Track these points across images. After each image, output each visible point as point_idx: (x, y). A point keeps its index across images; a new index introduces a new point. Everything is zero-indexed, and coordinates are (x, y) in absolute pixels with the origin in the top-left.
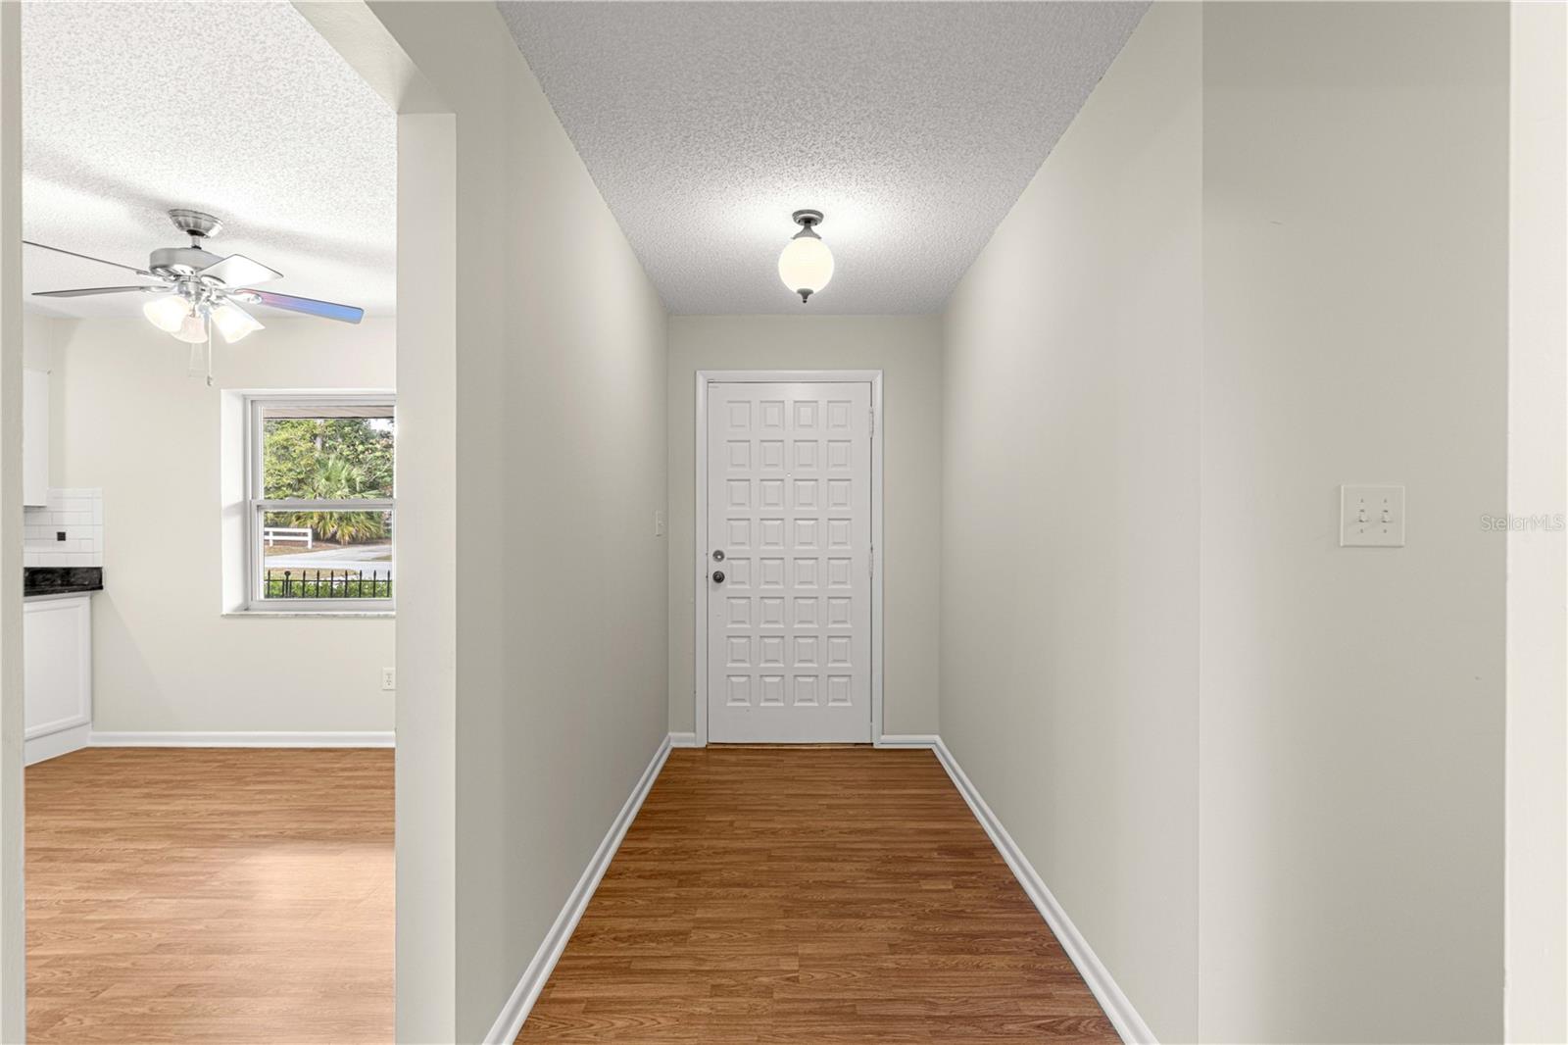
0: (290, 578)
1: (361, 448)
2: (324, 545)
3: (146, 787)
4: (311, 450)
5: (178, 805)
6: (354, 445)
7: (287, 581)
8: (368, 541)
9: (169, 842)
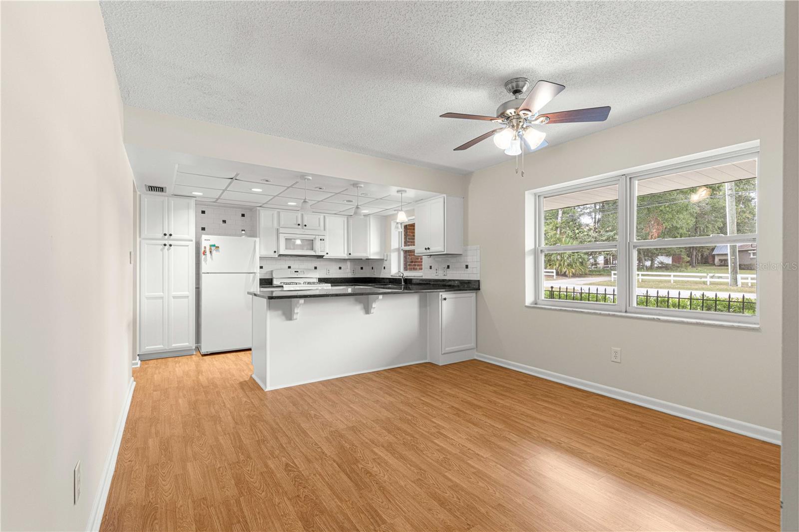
0: (553, 289)
1: (577, 231)
2: (561, 277)
3: (494, 387)
4: (555, 234)
5: (507, 403)
6: (574, 231)
7: (552, 291)
8: (580, 276)
9: (504, 426)
